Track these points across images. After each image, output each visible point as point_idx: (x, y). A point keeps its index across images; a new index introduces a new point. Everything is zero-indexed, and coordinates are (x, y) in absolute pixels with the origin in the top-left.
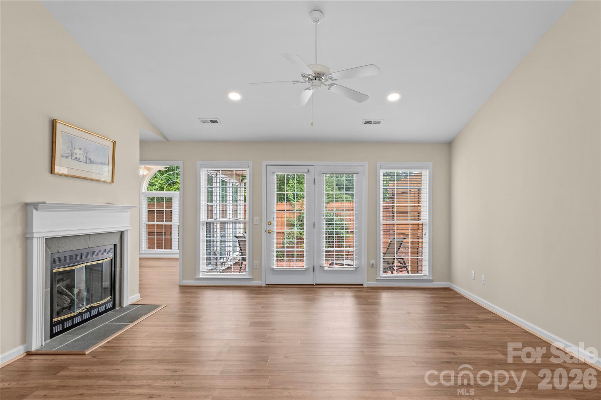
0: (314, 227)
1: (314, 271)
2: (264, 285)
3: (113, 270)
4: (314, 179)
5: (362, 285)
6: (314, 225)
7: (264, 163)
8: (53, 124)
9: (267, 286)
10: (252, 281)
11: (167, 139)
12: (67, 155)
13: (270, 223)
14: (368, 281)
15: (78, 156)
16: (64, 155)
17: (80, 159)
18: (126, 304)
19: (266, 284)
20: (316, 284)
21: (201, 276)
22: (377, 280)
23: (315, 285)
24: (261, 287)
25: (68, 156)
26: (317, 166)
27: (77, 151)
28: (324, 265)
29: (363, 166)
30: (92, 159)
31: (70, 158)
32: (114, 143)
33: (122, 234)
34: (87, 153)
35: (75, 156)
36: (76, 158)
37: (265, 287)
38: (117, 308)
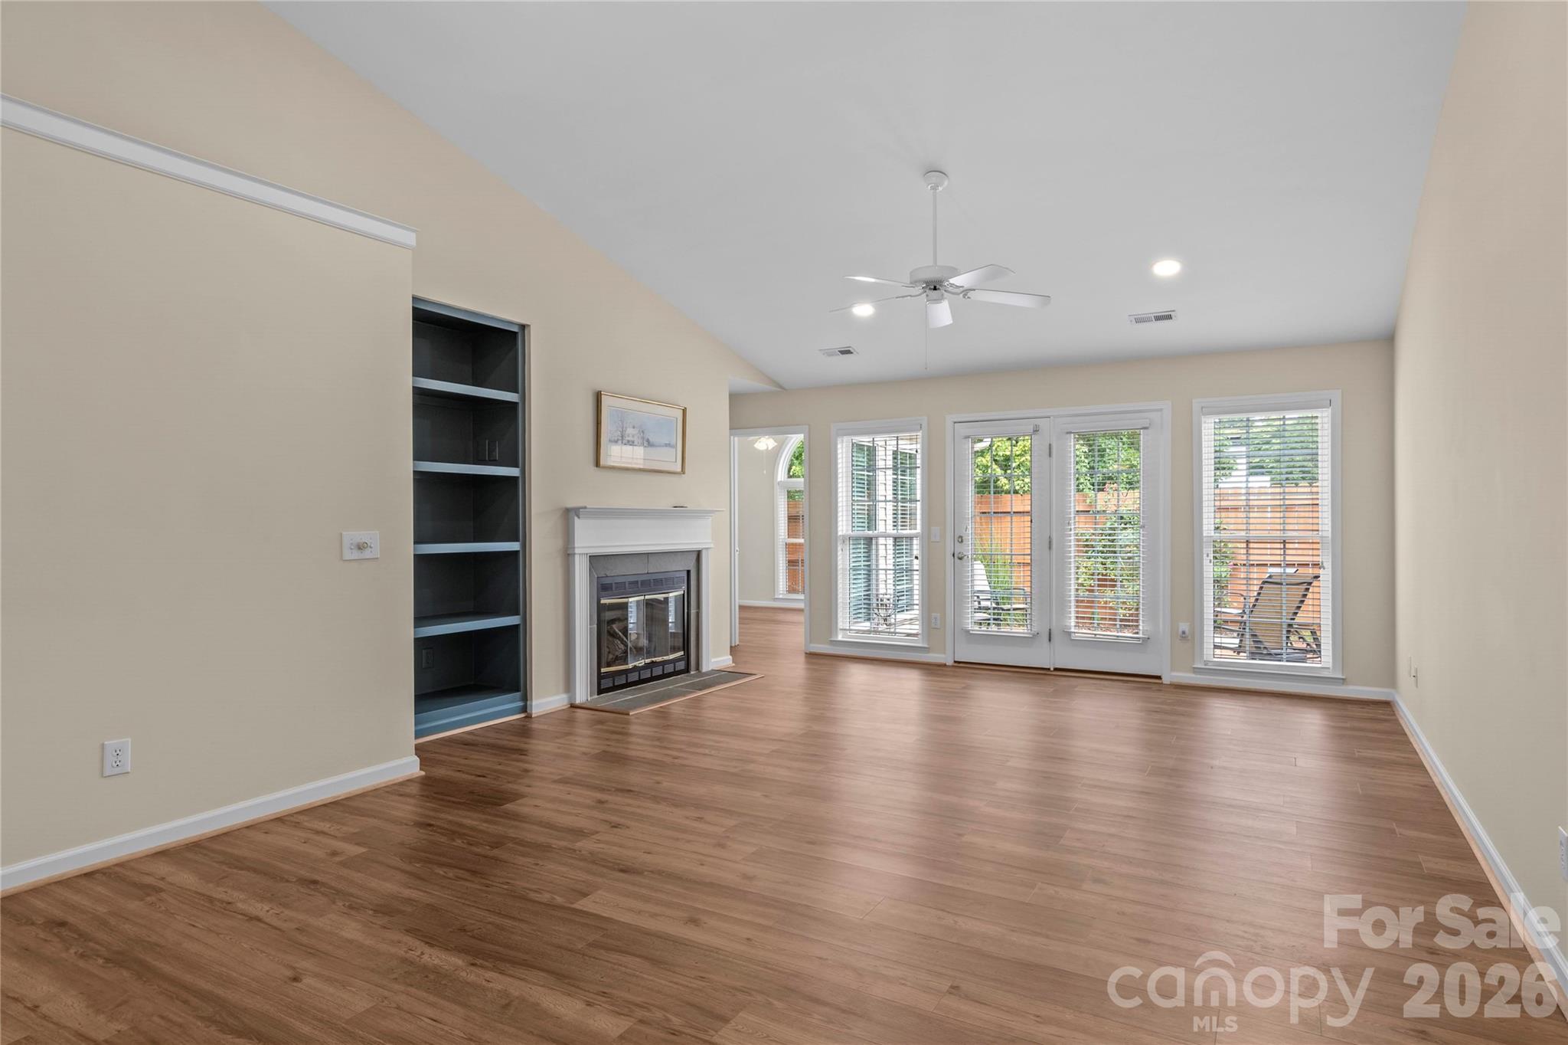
0: (1050, 548)
1: (1050, 640)
2: (950, 662)
3: (686, 611)
4: (1050, 445)
5: (1159, 678)
6: (1050, 542)
7: (950, 419)
8: (598, 397)
9: (956, 664)
10: (928, 652)
11: (781, 387)
12: (616, 439)
13: (961, 540)
14: (1173, 669)
15: (630, 439)
16: (612, 439)
17: (633, 442)
18: (705, 668)
19: (955, 662)
20: (1056, 669)
21: (840, 638)
22: (1196, 670)
23: (1052, 669)
24: (945, 665)
25: (618, 440)
26: (1054, 417)
27: (630, 431)
28: (1073, 630)
29: (1161, 410)
30: (650, 439)
31: (620, 442)
32: (684, 411)
33: (699, 553)
34: (643, 432)
35: (627, 438)
36: (628, 441)
37: (953, 666)
38: (692, 673)
